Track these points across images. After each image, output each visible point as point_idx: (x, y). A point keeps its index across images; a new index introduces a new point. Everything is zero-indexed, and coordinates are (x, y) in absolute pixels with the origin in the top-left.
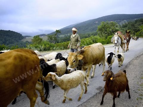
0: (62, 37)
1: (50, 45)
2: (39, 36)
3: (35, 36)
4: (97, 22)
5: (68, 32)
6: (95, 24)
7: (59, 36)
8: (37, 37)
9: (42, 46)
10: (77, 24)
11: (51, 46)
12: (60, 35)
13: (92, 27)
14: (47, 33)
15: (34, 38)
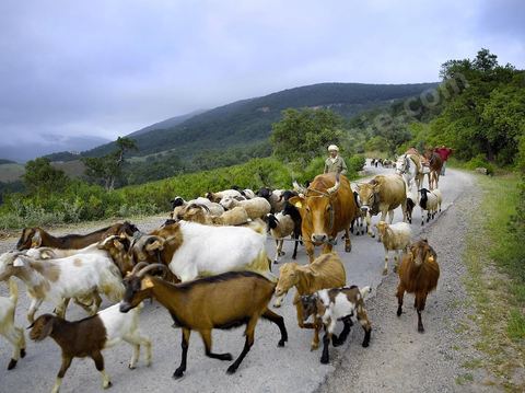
0: (139, 164)
1: (103, 198)
2: (47, 160)
3: (31, 163)
4: (265, 110)
5: (161, 145)
6: (260, 114)
7: (128, 160)
8: (41, 165)
9: (72, 202)
10: (196, 117)
11: (107, 202)
12: (130, 156)
13: (248, 128)
14: (77, 150)
15: (27, 168)
